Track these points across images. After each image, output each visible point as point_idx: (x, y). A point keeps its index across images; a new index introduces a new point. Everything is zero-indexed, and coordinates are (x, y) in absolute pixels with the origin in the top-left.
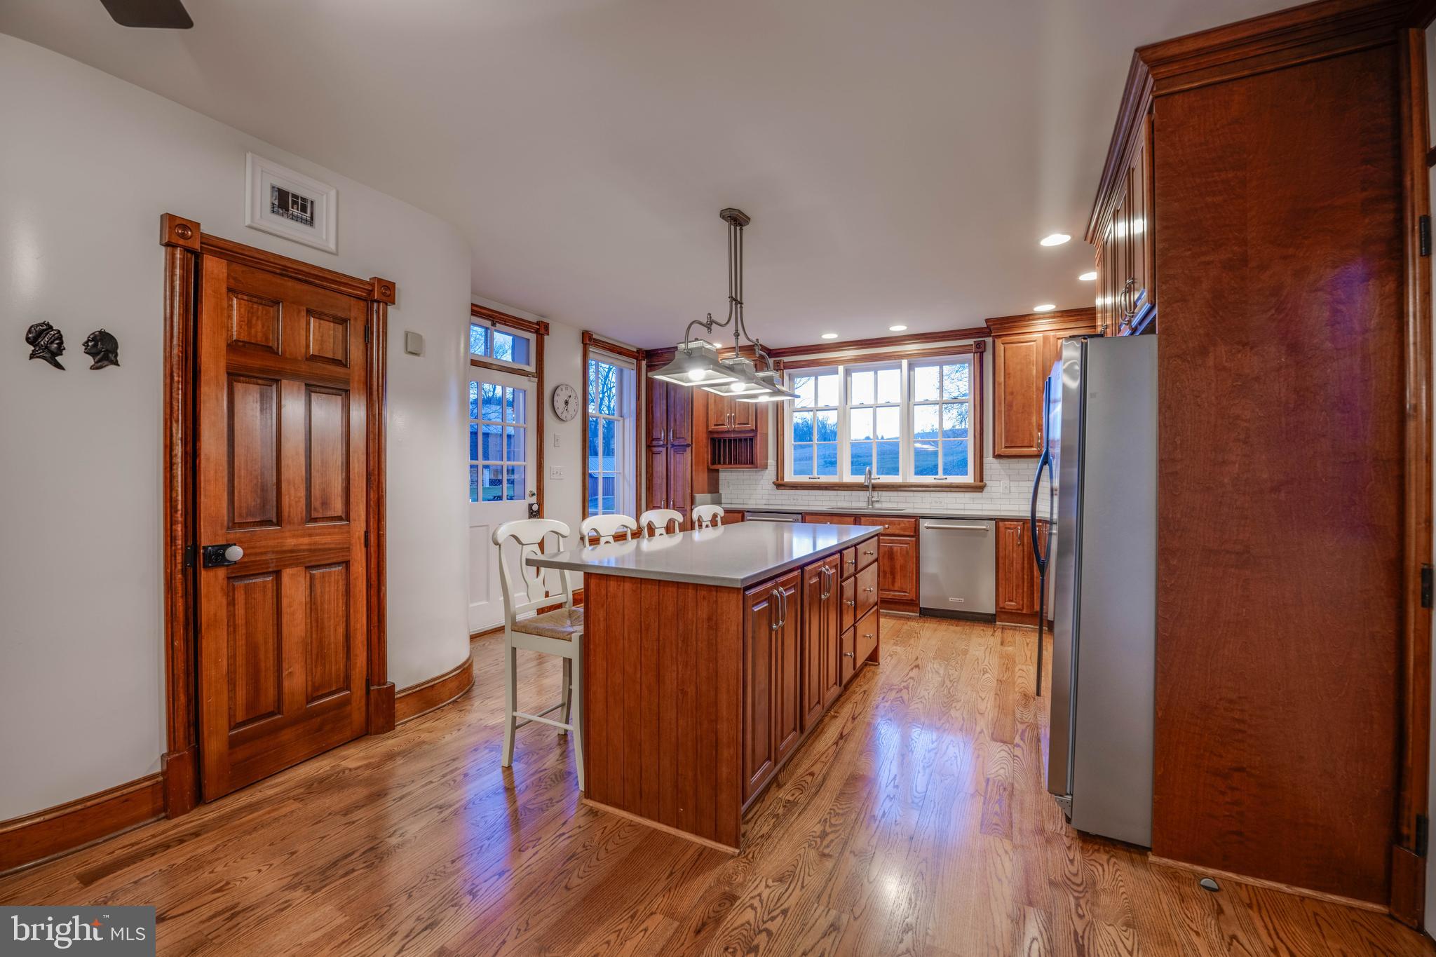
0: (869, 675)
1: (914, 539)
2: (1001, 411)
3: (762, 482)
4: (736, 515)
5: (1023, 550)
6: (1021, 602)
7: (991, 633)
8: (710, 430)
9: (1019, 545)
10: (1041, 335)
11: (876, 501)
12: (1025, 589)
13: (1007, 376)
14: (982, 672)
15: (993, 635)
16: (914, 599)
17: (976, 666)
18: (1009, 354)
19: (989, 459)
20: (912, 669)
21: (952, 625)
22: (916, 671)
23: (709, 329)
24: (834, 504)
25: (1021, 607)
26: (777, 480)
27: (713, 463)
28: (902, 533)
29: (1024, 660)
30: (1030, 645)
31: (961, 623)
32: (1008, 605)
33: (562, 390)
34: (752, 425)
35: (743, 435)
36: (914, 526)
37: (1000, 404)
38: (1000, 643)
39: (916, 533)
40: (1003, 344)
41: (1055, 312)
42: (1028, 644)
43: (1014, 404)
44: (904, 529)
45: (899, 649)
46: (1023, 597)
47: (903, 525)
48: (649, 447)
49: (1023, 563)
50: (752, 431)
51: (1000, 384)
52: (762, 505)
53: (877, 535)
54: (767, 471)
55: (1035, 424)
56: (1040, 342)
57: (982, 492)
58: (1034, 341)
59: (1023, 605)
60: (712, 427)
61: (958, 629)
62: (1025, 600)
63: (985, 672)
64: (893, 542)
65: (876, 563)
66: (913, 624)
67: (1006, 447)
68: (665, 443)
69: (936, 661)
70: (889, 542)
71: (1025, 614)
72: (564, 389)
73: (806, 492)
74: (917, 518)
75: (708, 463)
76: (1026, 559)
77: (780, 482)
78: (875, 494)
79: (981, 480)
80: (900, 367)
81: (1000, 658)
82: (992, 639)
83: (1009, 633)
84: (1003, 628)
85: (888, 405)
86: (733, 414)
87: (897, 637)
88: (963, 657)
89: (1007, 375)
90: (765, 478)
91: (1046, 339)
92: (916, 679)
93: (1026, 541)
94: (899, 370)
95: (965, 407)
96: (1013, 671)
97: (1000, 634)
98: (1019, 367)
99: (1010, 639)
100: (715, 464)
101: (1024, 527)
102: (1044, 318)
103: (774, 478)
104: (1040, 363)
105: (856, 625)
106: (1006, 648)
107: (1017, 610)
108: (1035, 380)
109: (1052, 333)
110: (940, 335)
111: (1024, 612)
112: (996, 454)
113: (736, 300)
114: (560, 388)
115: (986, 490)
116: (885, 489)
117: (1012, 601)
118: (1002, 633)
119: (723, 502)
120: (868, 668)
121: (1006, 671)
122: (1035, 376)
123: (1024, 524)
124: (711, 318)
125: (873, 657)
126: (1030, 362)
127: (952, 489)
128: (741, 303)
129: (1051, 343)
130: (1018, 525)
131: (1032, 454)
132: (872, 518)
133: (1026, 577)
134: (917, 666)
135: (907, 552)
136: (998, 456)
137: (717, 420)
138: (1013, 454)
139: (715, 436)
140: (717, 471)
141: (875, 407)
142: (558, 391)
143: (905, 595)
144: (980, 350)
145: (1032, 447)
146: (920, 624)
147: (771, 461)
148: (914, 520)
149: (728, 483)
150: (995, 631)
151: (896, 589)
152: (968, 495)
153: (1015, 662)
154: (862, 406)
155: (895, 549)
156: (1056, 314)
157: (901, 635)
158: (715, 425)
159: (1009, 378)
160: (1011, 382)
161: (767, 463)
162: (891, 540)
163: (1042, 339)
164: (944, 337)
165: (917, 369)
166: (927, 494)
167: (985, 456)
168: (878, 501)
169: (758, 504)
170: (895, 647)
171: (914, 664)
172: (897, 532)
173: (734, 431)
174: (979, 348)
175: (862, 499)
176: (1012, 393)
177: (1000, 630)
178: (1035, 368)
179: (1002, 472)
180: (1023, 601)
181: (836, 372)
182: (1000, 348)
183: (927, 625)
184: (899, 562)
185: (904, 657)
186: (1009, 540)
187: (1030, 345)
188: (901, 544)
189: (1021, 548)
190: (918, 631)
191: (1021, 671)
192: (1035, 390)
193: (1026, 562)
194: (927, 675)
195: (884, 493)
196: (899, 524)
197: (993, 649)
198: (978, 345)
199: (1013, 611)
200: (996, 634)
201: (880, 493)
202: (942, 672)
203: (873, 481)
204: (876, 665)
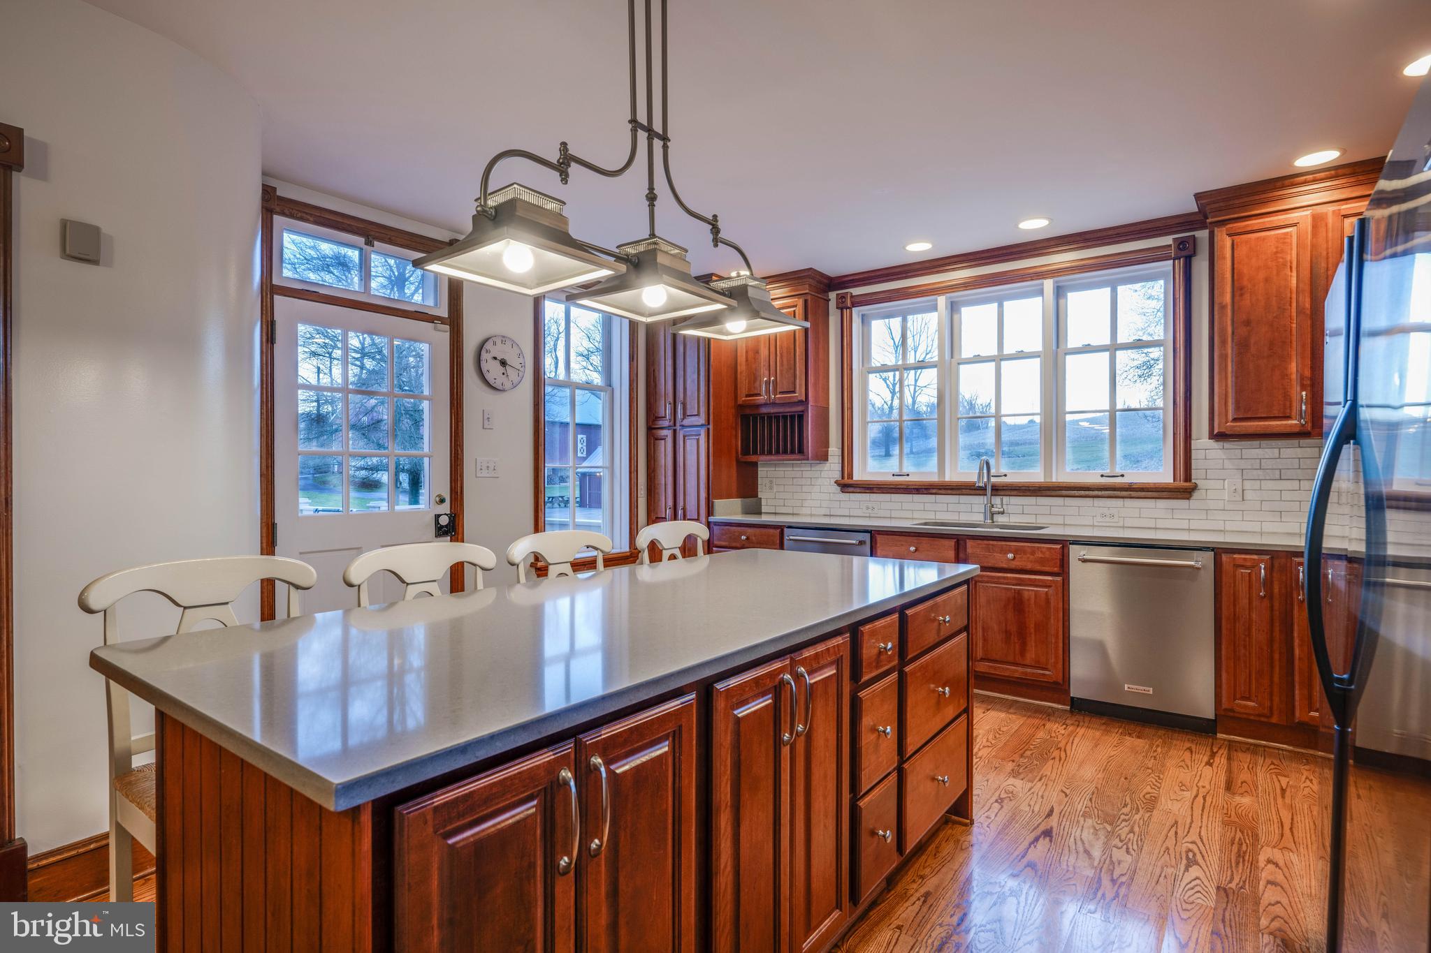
0: (947, 849)
1: (1059, 579)
2: (1226, 356)
3: (819, 481)
4: (772, 531)
5: (1272, 607)
6: (1267, 704)
7: (1206, 759)
8: (740, 402)
9: (1263, 598)
10: (1308, 213)
11: (999, 513)
12: (1276, 679)
13: (1237, 293)
14: (1184, 862)
15: (1209, 764)
16: (1061, 682)
17: (1170, 843)
18: (1242, 252)
19: (1202, 442)
20: (1037, 839)
21: (1130, 735)
22: (1043, 844)
23: (565, 178)
24: (931, 517)
25: (1266, 711)
26: (843, 478)
27: (746, 451)
28: (1038, 568)
29: (1277, 837)
30: (1288, 793)
31: (1147, 731)
32: (1240, 706)
33: (495, 344)
34: (800, 394)
35: (788, 410)
36: (1059, 557)
37: (1224, 342)
38: (1223, 785)
39: (1063, 569)
40: (1230, 235)
41: (1337, 168)
42: (1283, 791)
43: (1252, 341)
44: (1042, 561)
45: (1018, 784)
46: (1271, 694)
47: (1041, 555)
48: (651, 429)
49: (1272, 631)
50: (801, 402)
51: (1223, 307)
52: (819, 515)
53: (967, 582)
54: (828, 465)
55: (1294, 376)
56: (1307, 225)
57: (1188, 499)
58: (1295, 225)
59: (1271, 709)
60: (742, 399)
61: (1140, 743)
62: (1276, 699)
63: (1191, 863)
64: (1021, 582)
65: (965, 634)
66: (1057, 729)
67: (1235, 420)
68: (672, 423)
69: (1089, 822)
70: (1014, 582)
71: (1275, 725)
72: (499, 342)
73: (887, 497)
74: (1064, 544)
75: (737, 453)
76: (1277, 624)
77: (846, 481)
78: (997, 500)
79: (1188, 478)
80: (1041, 292)
81: (1225, 824)
82: (1208, 771)
83: (1244, 759)
84: (1231, 746)
85: (1020, 356)
86: (772, 378)
87: (1022, 756)
88: (1147, 815)
89: (1238, 290)
90: (824, 474)
91: (1317, 221)
92: (1040, 867)
93: (1276, 590)
94: (1041, 298)
95: (1156, 353)
96: (1254, 864)
97: (1224, 761)
98: (1262, 275)
99: (1244, 776)
100: (749, 454)
101: (1272, 565)
102: (1315, 181)
103: (837, 476)
104: (1306, 265)
105: (906, 766)
106: (1238, 799)
107: (1259, 715)
108: (1294, 296)
109: (1330, 208)
110: (1110, 233)
111: (1274, 720)
112: (1216, 432)
113: (649, 130)
114: (491, 341)
115: (1196, 495)
116: (1013, 493)
117: (1248, 699)
118: (1229, 759)
119: (763, 511)
120: (948, 831)
121: (1237, 863)
122: (1294, 290)
123: (1272, 558)
124: (567, 150)
125: (961, 810)
126: (1284, 265)
127: (1133, 494)
128: (665, 138)
129: (1330, 225)
130: (1262, 561)
131: (1288, 430)
132: (986, 542)
133: (1277, 656)
134: (1048, 833)
135: (1048, 601)
136: (1219, 436)
137: (749, 389)
138: (1251, 431)
139: (748, 412)
140: (755, 465)
141: (999, 359)
142: (488, 346)
143: (1044, 675)
144: (1185, 253)
145: (1289, 418)
146: (1071, 728)
147: (834, 450)
148: (1059, 546)
149: (771, 482)
150: (1213, 755)
151: (1028, 662)
152: (1162, 504)
153: (1256, 837)
154: (978, 359)
155: (1026, 595)
156: (1341, 172)
157: (1028, 753)
158: (747, 396)
159: (1241, 295)
160: (1247, 301)
161: (827, 452)
162: (1020, 579)
163: (1309, 220)
164: (1118, 235)
165: (1070, 295)
166: (1089, 501)
167: (1194, 435)
168: (1003, 513)
169: (814, 515)
170: (1011, 781)
171: (1042, 828)
172: (1029, 566)
173: (774, 404)
174: (1184, 249)
175: (976, 508)
176: (1247, 323)
177: (1224, 752)
178: (1294, 274)
179: (1228, 464)
180: (1272, 700)
181: (934, 308)
182: (1225, 242)
183: (1081, 731)
184: (1034, 615)
185: (1025, 807)
186: (1242, 588)
187: (1286, 234)
188: (1036, 586)
189: (1266, 603)
190: (1062, 745)
191: (1270, 866)
192: (1294, 314)
193: (1277, 629)
194: (1064, 858)
195: (1014, 500)
196: (1033, 553)
197: (1209, 799)
198: (1181, 244)
199: (1252, 718)
200: (1217, 759)
201: (1006, 499)
202: (1097, 853)
203: (993, 480)
204: (966, 825)
